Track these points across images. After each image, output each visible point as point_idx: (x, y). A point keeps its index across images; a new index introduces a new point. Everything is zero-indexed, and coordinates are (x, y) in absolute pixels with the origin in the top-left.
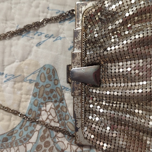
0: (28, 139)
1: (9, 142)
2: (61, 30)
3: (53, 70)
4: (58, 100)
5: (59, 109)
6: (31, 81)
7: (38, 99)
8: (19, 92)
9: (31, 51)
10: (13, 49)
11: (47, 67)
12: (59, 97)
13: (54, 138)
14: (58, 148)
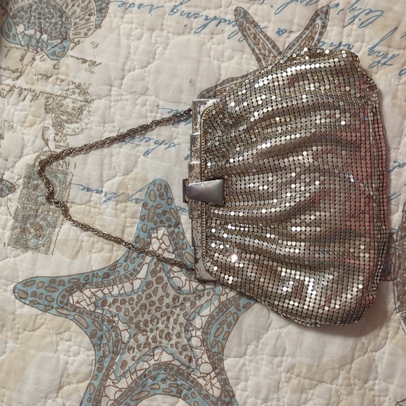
0: (135, 274)
1: (110, 278)
2: (175, 135)
3: (166, 186)
4: (173, 225)
5: (174, 235)
6: (137, 201)
7: (147, 223)
8: (123, 215)
9: (136, 162)
10: (114, 159)
11: (158, 183)
12: (174, 221)
13: (169, 272)
14: (174, 285)
